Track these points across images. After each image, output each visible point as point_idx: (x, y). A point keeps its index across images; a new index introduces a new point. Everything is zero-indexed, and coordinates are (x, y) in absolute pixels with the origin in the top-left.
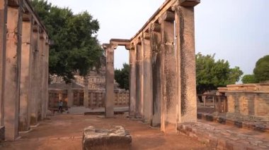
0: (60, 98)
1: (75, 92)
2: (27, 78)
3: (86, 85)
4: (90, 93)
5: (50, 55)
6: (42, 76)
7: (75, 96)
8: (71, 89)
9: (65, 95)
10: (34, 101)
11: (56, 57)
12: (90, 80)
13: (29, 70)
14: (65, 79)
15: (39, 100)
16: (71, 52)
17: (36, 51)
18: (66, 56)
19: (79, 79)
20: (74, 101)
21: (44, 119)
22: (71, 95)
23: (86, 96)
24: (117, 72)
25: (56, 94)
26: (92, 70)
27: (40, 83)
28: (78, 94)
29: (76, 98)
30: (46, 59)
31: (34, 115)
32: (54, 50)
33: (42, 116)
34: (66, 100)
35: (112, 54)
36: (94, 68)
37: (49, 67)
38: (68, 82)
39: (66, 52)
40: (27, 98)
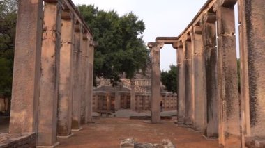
0: (108, 101)
1: (123, 95)
2: (68, 79)
3: (133, 88)
4: (136, 96)
5: (95, 56)
6: (86, 78)
7: (122, 99)
8: (118, 92)
9: (113, 98)
10: (76, 104)
11: (102, 60)
12: (137, 83)
13: (70, 71)
14: (111, 82)
15: (83, 103)
16: (117, 54)
17: (79, 51)
18: (112, 58)
19: (125, 82)
20: (121, 103)
21: (88, 122)
22: (118, 98)
23: (133, 99)
24: (164, 74)
25: (104, 97)
26: (139, 73)
27: (84, 85)
28: (126, 97)
29: (123, 101)
30: (91, 61)
31: (76, 118)
32: (100, 52)
33: (86, 119)
34: (114, 102)
35: (158, 53)
36: (140, 71)
37: (95, 69)
38: (114, 85)
39: (112, 54)
40: (68, 100)
